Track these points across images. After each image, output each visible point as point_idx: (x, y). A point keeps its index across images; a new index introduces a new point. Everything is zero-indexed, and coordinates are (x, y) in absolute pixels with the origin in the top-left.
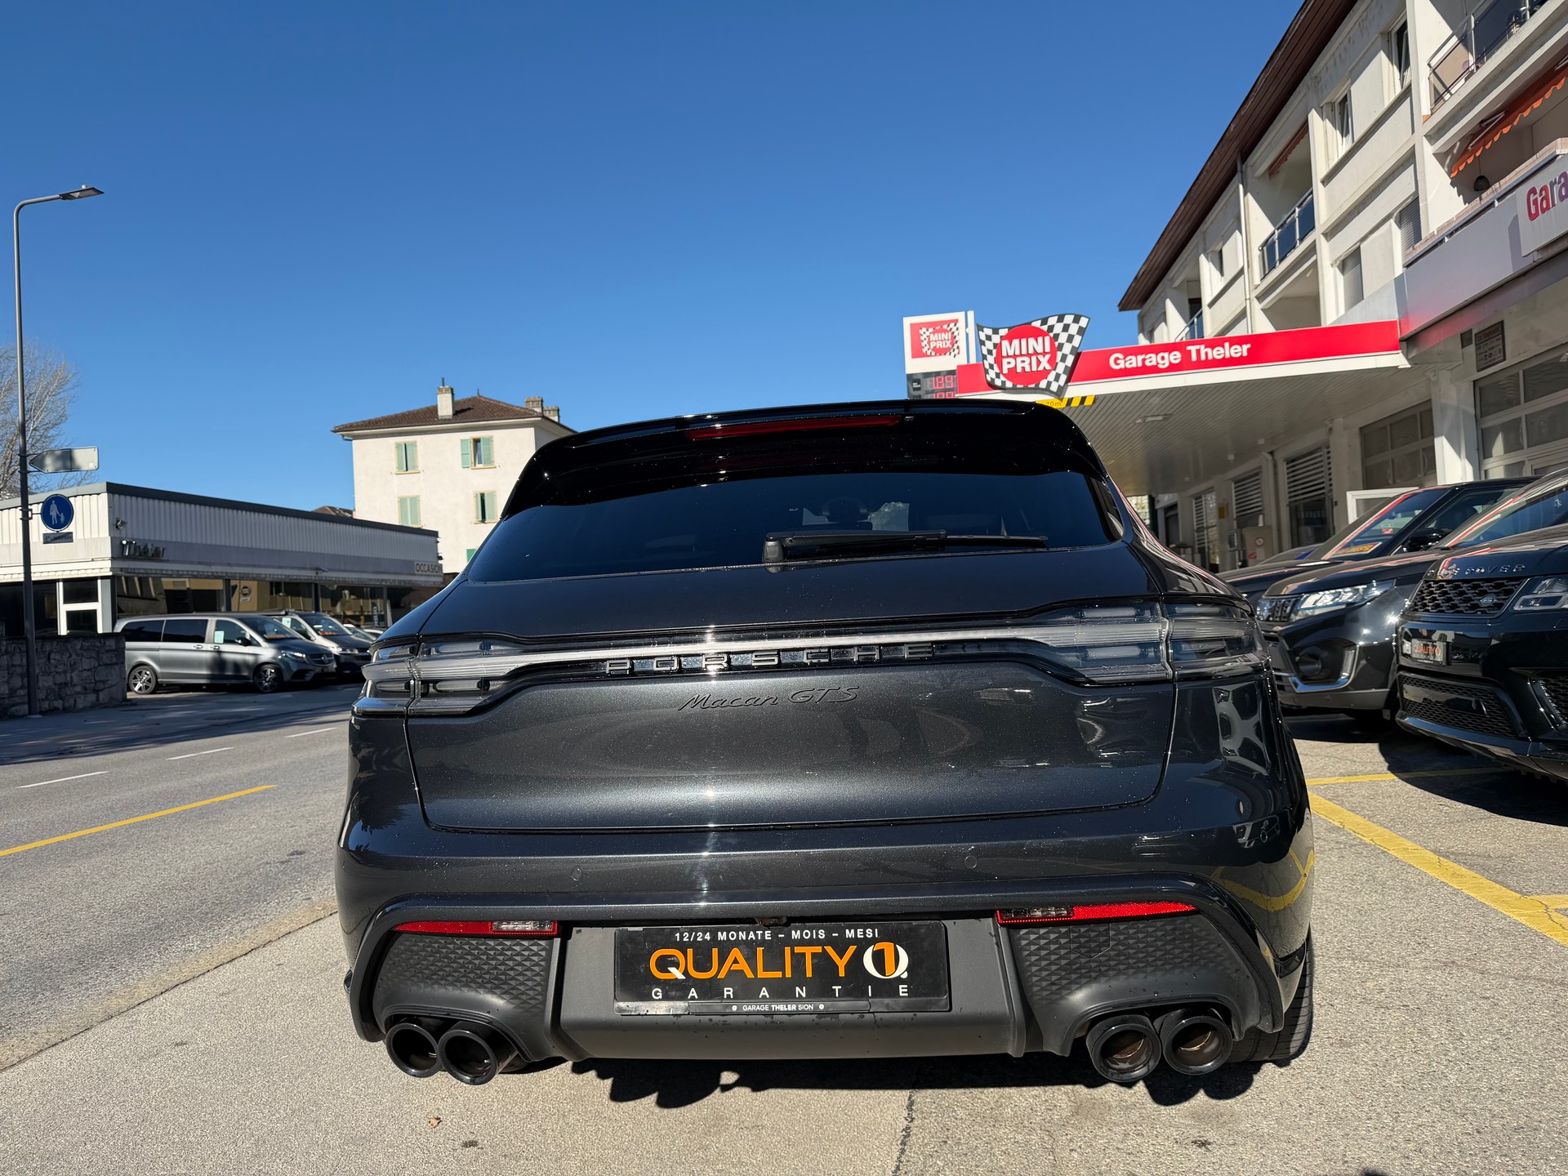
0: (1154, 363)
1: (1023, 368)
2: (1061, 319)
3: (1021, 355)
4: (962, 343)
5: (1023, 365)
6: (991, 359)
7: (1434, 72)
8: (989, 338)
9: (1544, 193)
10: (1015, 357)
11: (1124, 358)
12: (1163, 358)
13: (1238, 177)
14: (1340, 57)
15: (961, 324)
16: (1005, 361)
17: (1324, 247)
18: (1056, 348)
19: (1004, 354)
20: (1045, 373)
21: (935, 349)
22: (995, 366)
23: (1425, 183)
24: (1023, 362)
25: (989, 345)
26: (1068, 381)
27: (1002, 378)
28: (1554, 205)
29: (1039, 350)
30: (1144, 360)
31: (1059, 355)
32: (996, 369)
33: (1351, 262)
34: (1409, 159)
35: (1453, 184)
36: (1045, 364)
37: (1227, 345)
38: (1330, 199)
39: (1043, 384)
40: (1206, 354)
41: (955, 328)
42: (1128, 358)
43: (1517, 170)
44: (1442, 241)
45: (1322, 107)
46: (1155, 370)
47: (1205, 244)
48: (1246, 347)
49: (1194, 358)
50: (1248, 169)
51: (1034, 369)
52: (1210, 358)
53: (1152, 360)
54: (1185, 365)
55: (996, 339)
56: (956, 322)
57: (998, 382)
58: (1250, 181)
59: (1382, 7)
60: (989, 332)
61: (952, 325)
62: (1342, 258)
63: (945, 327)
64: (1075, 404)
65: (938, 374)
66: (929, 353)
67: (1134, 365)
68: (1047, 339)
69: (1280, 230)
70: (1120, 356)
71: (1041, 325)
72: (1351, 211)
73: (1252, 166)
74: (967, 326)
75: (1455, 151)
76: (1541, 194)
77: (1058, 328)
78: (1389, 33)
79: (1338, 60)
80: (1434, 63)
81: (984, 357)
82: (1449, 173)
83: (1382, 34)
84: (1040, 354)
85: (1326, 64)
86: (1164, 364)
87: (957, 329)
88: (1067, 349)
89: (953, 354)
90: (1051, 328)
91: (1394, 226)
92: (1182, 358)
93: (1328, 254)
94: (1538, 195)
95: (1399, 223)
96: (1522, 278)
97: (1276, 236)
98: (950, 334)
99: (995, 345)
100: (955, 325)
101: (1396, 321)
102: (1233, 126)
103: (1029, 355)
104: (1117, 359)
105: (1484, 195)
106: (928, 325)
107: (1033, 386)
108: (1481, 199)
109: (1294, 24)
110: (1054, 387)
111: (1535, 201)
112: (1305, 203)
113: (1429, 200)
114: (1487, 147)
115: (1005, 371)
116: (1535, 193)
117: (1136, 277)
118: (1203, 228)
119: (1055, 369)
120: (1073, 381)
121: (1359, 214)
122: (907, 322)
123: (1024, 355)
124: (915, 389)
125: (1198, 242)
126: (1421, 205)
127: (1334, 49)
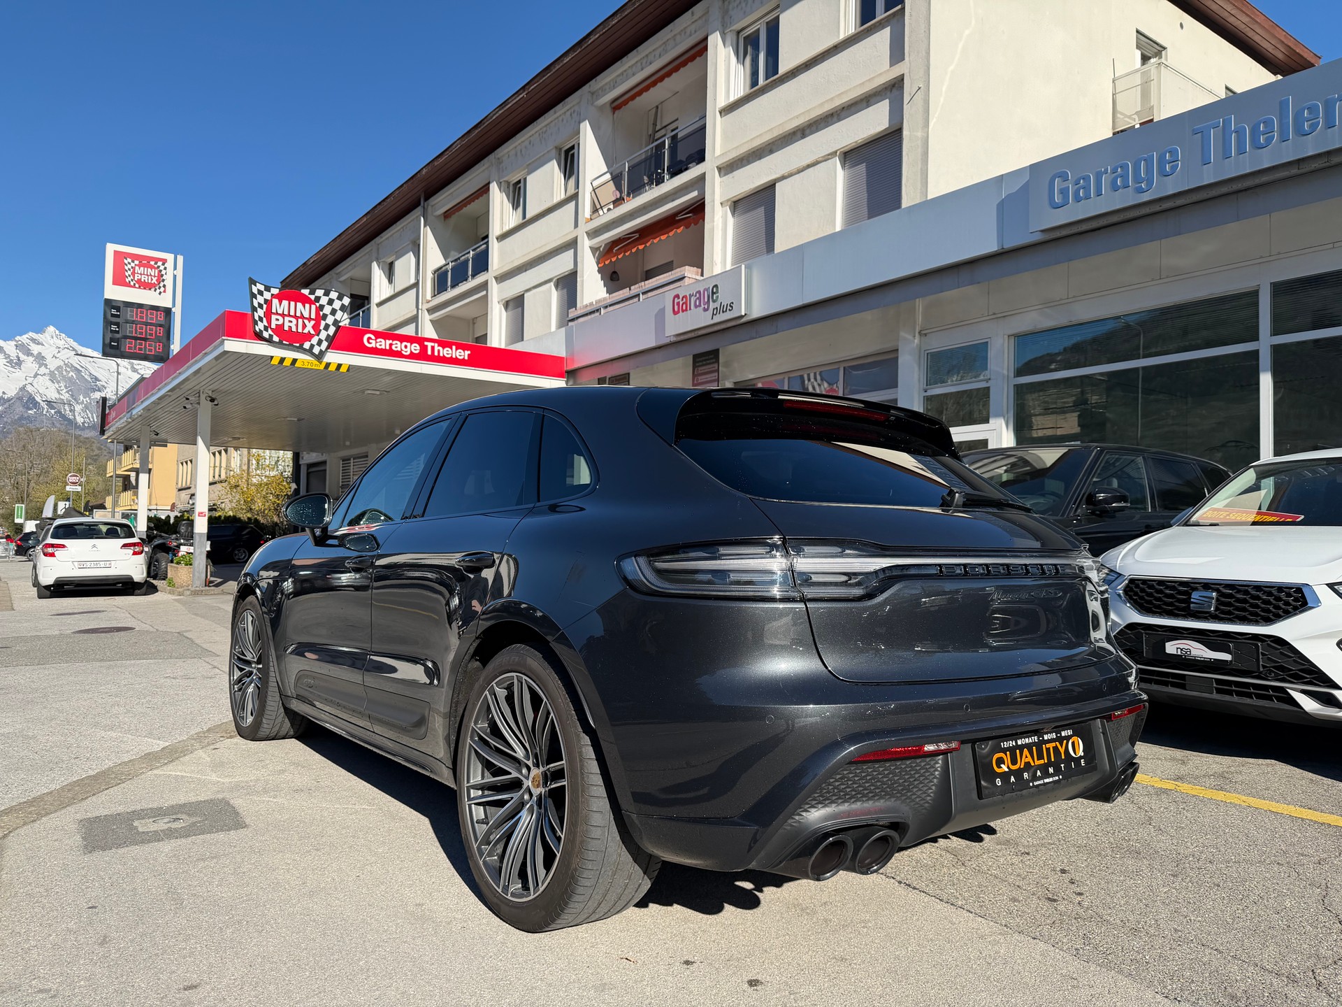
0: (399, 349)
1: (290, 327)
2: (326, 294)
3: (289, 315)
4: (169, 281)
5: (290, 324)
6: (261, 312)
7: (594, 190)
8: (261, 293)
9: (684, 299)
10: (283, 315)
11: (376, 340)
12: (406, 347)
13: (419, 210)
14: (521, 151)
15: (170, 265)
16: (274, 317)
17: (494, 288)
18: (320, 318)
19: (274, 311)
20: (309, 337)
21: (139, 281)
22: (264, 319)
23: (583, 264)
24: (291, 322)
25: (260, 299)
26: (328, 348)
27: (270, 332)
28: (690, 309)
29: (306, 315)
30: (391, 345)
31: (323, 323)
32: (265, 322)
33: (516, 304)
34: (572, 244)
35: (599, 271)
36: (309, 328)
37: (454, 347)
38: (502, 254)
39: (307, 345)
40: (439, 351)
41: (163, 267)
42: (378, 340)
43: (657, 278)
44: (598, 310)
45: (501, 183)
46: (398, 355)
47: (378, 253)
48: (468, 352)
49: (429, 352)
50: (430, 207)
51: (300, 330)
52: (441, 355)
53: (397, 346)
54: (422, 356)
55: (267, 295)
56: (164, 261)
57: (266, 335)
58: (430, 218)
59: (559, 129)
60: (262, 288)
61: (160, 263)
62: (507, 300)
63: (152, 263)
64: (332, 368)
65: (140, 306)
66: (132, 284)
67: (383, 347)
68: (313, 307)
69: (453, 263)
70: (373, 337)
71: (309, 294)
72: (520, 267)
73: (432, 206)
74: (175, 268)
75: (601, 249)
76: (682, 300)
77: (324, 300)
78: (561, 149)
79: (519, 153)
80: (596, 183)
81: (254, 309)
82: (598, 263)
83: (556, 148)
84: (306, 318)
85: (508, 152)
86: (406, 352)
87: (165, 269)
88: (330, 320)
89: (158, 291)
90: (318, 299)
91: (553, 288)
92: (420, 350)
93: (497, 294)
94: (680, 300)
95: (557, 287)
96: (658, 350)
97: (450, 267)
98: (157, 271)
99: (266, 301)
100: (163, 264)
101: (563, 358)
102: (425, 171)
103: (295, 317)
104: (369, 338)
105: (632, 288)
106: (134, 257)
107: (298, 345)
108: (630, 289)
109: (492, 114)
110: (316, 350)
111: (678, 303)
112: (478, 250)
113: (585, 277)
114: (627, 254)
115: (273, 326)
116: (679, 298)
117: (305, 263)
118: (377, 240)
119: (318, 335)
120: (332, 349)
121: (526, 271)
122: (111, 248)
123: (292, 316)
124: (113, 315)
125: (372, 250)
126: (578, 279)
127: (517, 144)
